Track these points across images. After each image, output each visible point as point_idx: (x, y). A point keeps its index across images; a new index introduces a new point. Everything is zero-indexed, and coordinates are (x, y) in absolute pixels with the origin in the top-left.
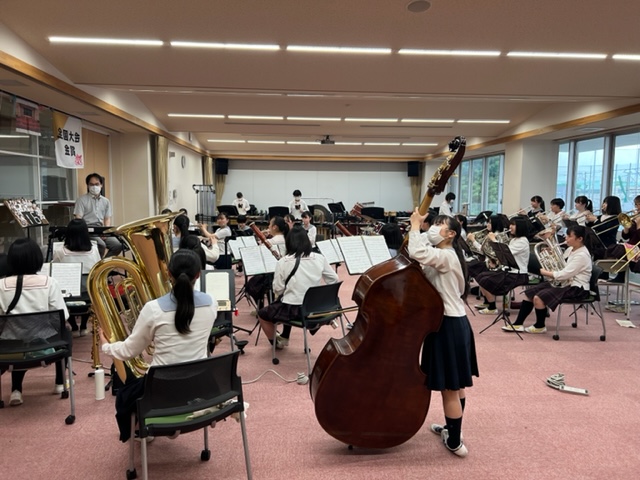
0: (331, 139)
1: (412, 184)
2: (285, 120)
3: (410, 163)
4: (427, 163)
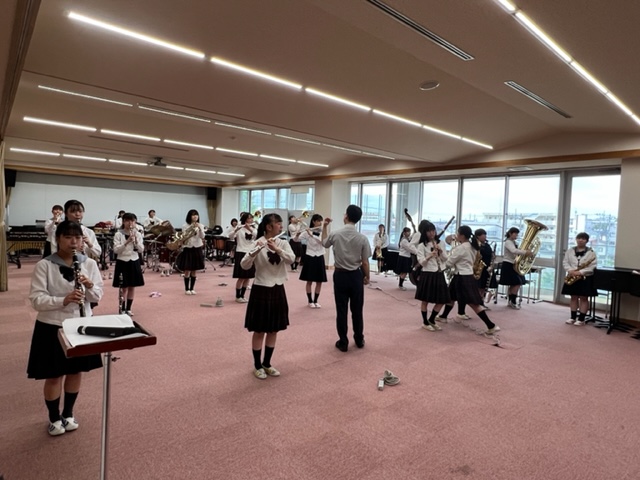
0: (162, 162)
1: (208, 206)
2: (162, 142)
3: (209, 188)
4: (223, 189)
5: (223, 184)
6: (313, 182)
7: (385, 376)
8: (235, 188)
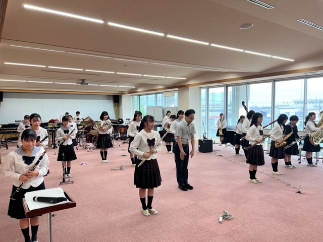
3: (114, 96)
4: (123, 95)
5: (122, 93)
6: (177, 89)
7: (223, 214)
8: (130, 95)
